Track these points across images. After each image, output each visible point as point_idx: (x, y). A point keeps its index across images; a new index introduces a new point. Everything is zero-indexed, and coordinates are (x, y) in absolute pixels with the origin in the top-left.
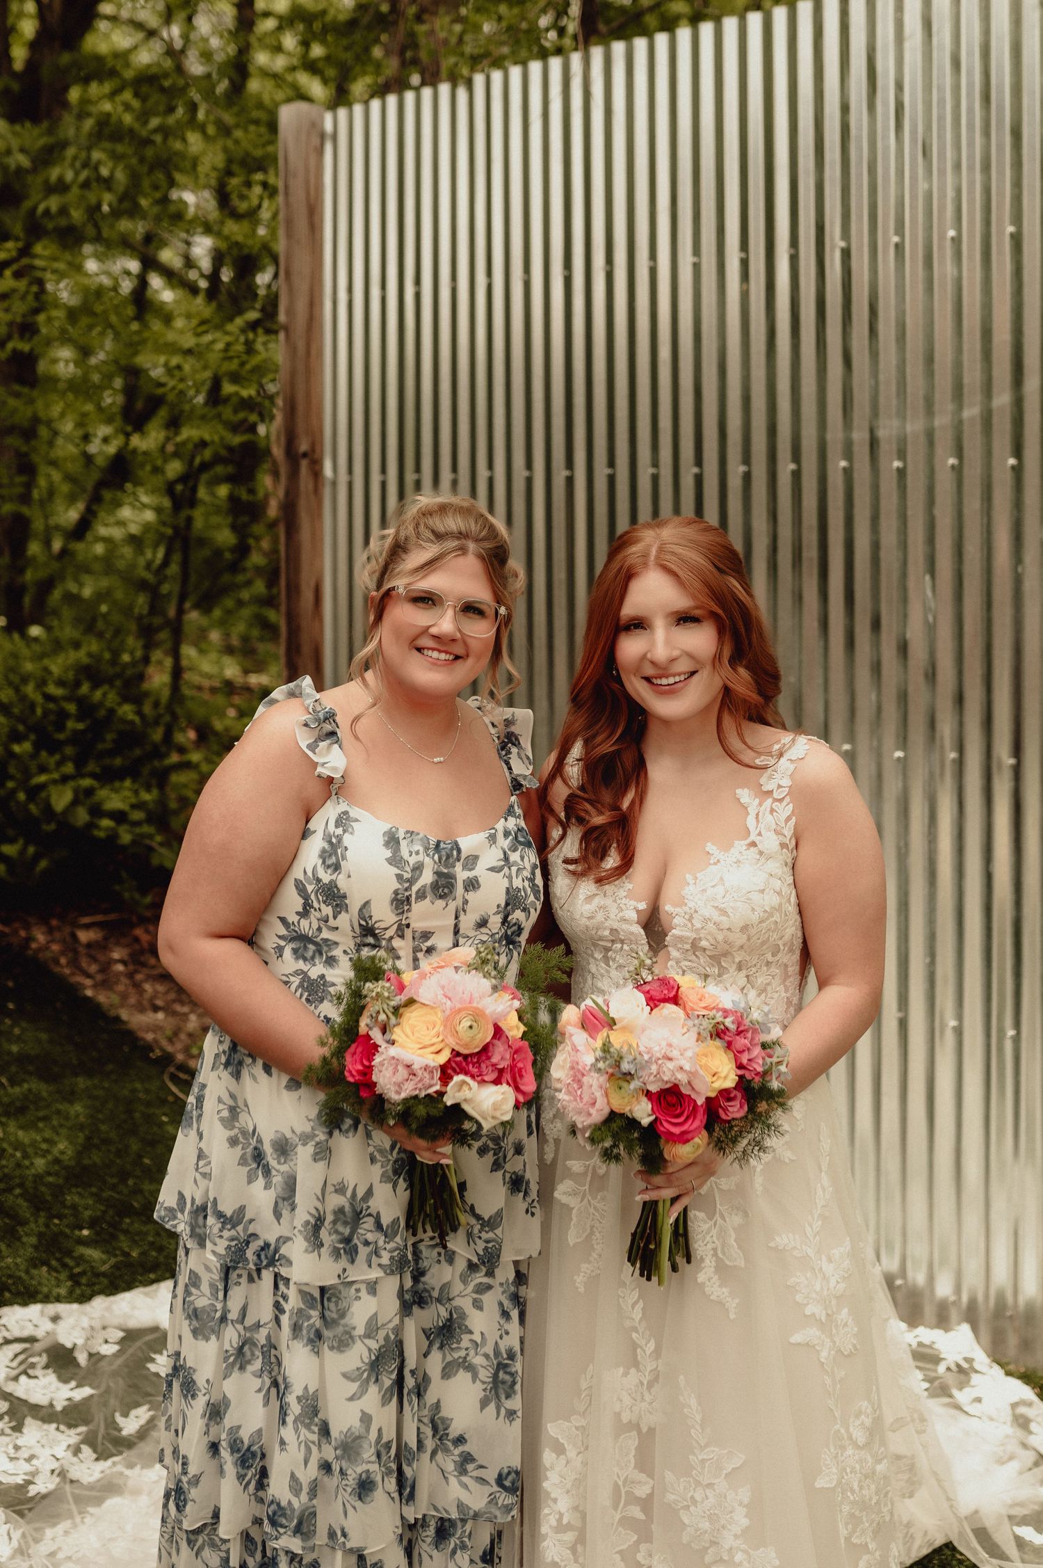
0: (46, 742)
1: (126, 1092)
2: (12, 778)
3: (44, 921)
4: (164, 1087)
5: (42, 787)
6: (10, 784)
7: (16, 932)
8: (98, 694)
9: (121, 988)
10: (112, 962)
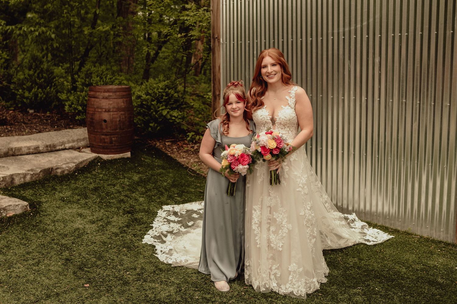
0: (159, 102)
1: (180, 173)
2: (152, 109)
3: (158, 141)
4: (187, 172)
5: (159, 111)
6: (152, 111)
7: (153, 143)
8: (170, 91)
9: (176, 154)
10: (173, 149)
